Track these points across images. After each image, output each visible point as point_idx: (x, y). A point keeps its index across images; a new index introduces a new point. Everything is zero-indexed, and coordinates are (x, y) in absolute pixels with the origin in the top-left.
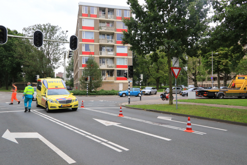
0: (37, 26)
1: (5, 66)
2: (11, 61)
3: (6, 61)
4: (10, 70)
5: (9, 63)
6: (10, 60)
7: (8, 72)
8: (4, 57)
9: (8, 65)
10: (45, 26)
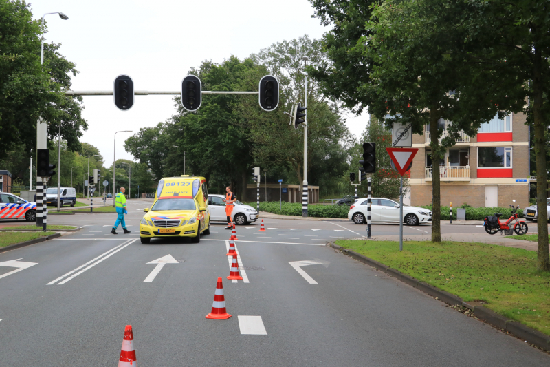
0: (277, 46)
1: (223, 147)
2: (232, 135)
3: (223, 134)
4: (232, 156)
5: (229, 138)
6: (231, 131)
7: (229, 159)
8: (218, 126)
9: (228, 143)
10: (295, 43)
